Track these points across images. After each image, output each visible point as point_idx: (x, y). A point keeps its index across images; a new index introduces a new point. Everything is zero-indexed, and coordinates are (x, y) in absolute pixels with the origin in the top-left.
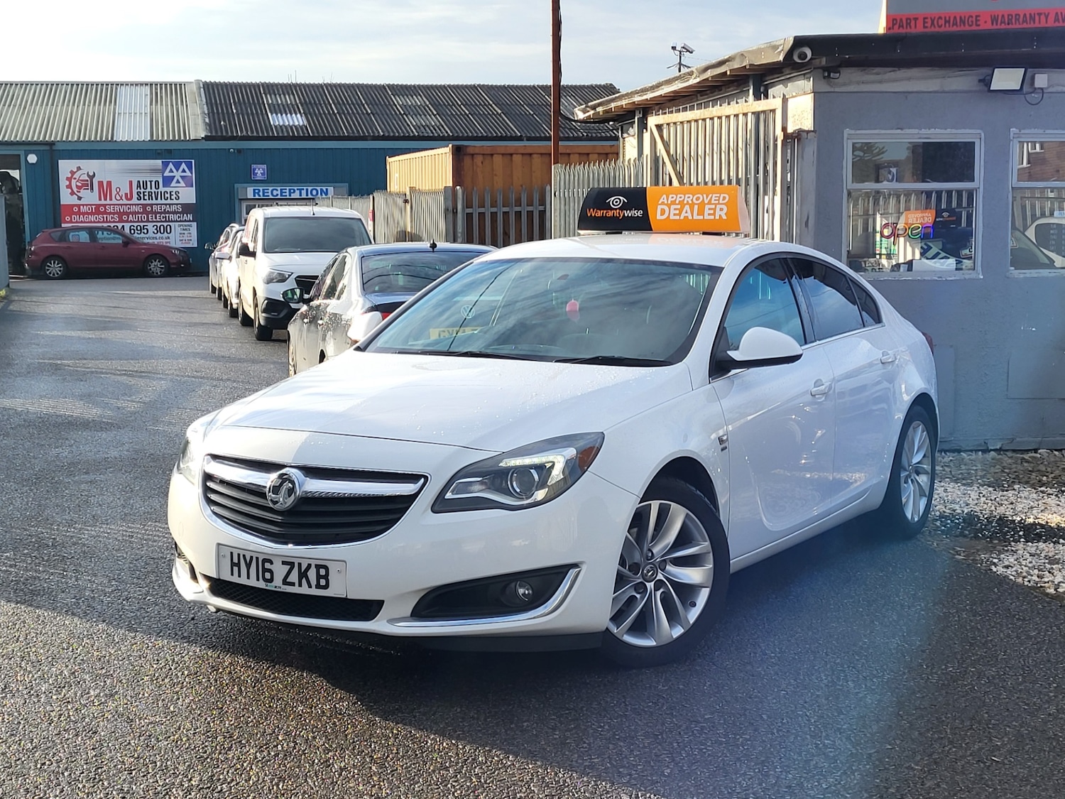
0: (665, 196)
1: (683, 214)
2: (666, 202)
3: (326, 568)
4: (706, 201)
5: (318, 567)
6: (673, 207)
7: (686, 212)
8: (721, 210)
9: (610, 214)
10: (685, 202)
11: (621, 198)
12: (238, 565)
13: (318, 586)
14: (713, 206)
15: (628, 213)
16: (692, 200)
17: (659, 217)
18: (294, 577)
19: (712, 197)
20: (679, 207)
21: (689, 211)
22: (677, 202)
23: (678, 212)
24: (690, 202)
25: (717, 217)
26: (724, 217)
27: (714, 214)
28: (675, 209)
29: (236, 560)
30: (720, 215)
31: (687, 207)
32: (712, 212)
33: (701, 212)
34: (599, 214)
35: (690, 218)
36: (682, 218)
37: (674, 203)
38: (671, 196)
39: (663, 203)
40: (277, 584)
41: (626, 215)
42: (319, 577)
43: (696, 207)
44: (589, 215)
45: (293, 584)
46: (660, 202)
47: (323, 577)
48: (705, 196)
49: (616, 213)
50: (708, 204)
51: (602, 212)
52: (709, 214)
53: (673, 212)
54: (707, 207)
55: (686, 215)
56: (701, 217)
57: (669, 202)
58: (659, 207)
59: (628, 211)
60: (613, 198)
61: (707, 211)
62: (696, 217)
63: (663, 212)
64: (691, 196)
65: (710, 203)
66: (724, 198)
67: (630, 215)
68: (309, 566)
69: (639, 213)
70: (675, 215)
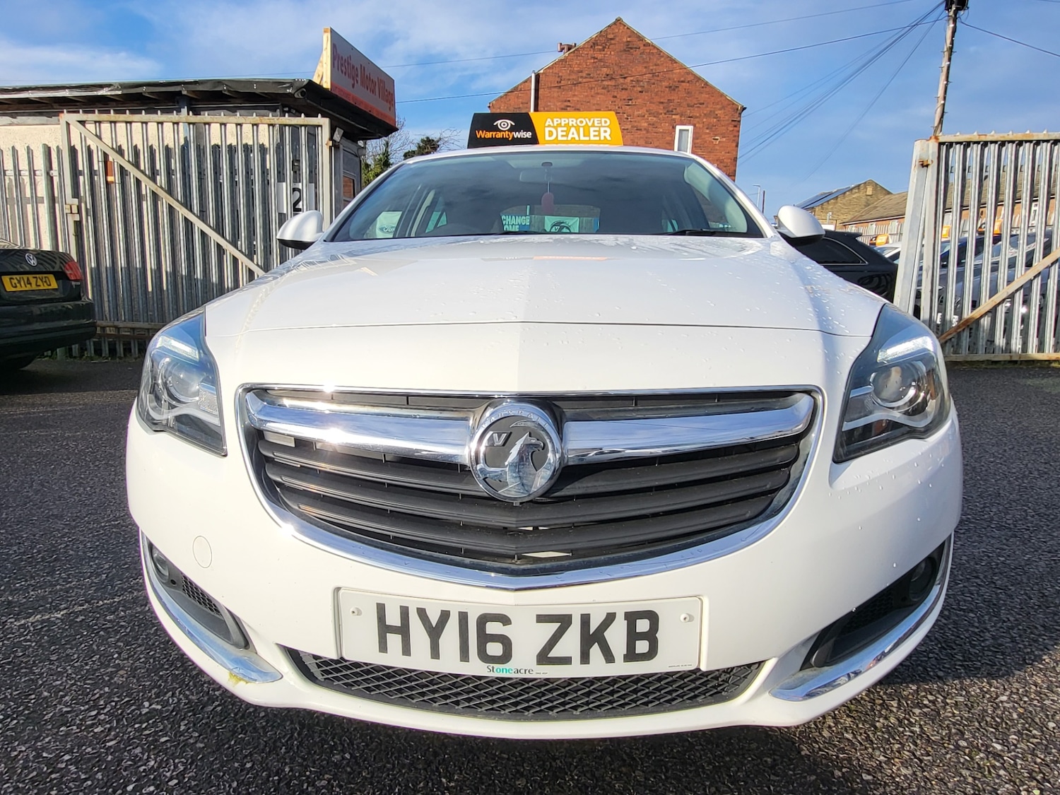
0: (549, 120)
1: (570, 136)
2: (552, 125)
3: (652, 617)
4: (590, 124)
5: (631, 618)
6: (559, 129)
7: (573, 134)
8: (605, 132)
9: (499, 135)
10: (570, 125)
11: (509, 121)
12: (404, 630)
13: (631, 656)
14: (597, 129)
15: (517, 135)
16: (576, 123)
17: (547, 138)
18: (570, 644)
19: (594, 121)
20: (565, 129)
21: (575, 133)
22: (563, 125)
23: (564, 133)
24: (575, 125)
25: (602, 138)
26: (609, 138)
27: (599, 135)
28: (562, 131)
29: (393, 619)
30: (605, 137)
31: (573, 130)
32: (597, 133)
33: (587, 134)
34: (489, 135)
35: (577, 138)
36: (569, 138)
37: (560, 125)
38: (555, 120)
39: (549, 126)
40: (524, 664)
41: (515, 137)
42: (633, 636)
43: (581, 130)
44: (478, 136)
45: (566, 661)
46: (547, 125)
47: (643, 636)
48: (587, 120)
49: (506, 135)
50: (592, 126)
51: (491, 133)
52: (595, 136)
53: (560, 134)
54: (592, 129)
55: (573, 136)
56: (587, 138)
57: (555, 125)
58: (547, 130)
59: (517, 133)
60: (500, 122)
61: (592, 134)
62: (582, 138)
63: (551, 134)
64: (575, 121)
65: (593, 125)
66: (606, 122)
67: (519, 137)
68: (610, 618)
69: (529, 135)
70: (562, 136)
